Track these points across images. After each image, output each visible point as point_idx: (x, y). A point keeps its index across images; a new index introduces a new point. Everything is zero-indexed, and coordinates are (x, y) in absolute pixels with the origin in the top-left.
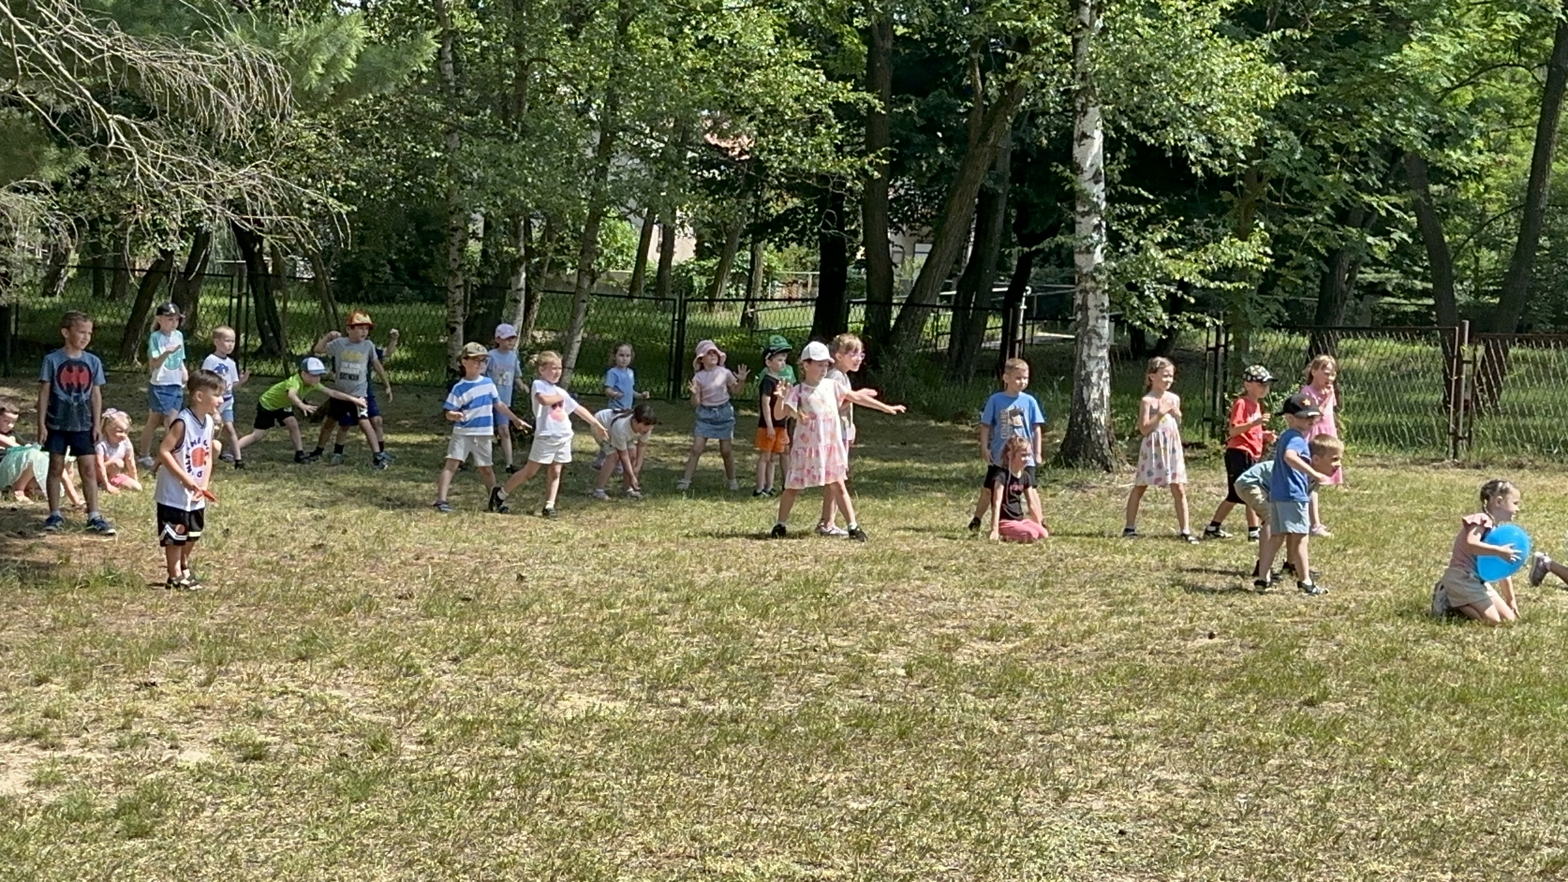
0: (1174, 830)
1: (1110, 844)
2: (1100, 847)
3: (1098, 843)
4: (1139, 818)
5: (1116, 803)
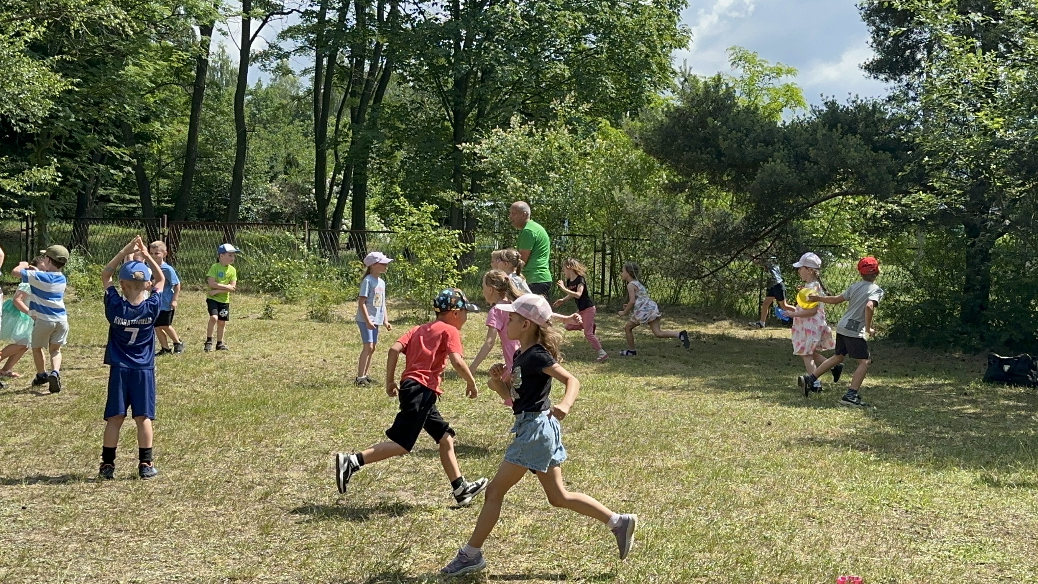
0: (55, 503)
1: (18, 516)
2: (12, 518)
3: (10, 516)
4: (33, 498)
5: (16, 491)
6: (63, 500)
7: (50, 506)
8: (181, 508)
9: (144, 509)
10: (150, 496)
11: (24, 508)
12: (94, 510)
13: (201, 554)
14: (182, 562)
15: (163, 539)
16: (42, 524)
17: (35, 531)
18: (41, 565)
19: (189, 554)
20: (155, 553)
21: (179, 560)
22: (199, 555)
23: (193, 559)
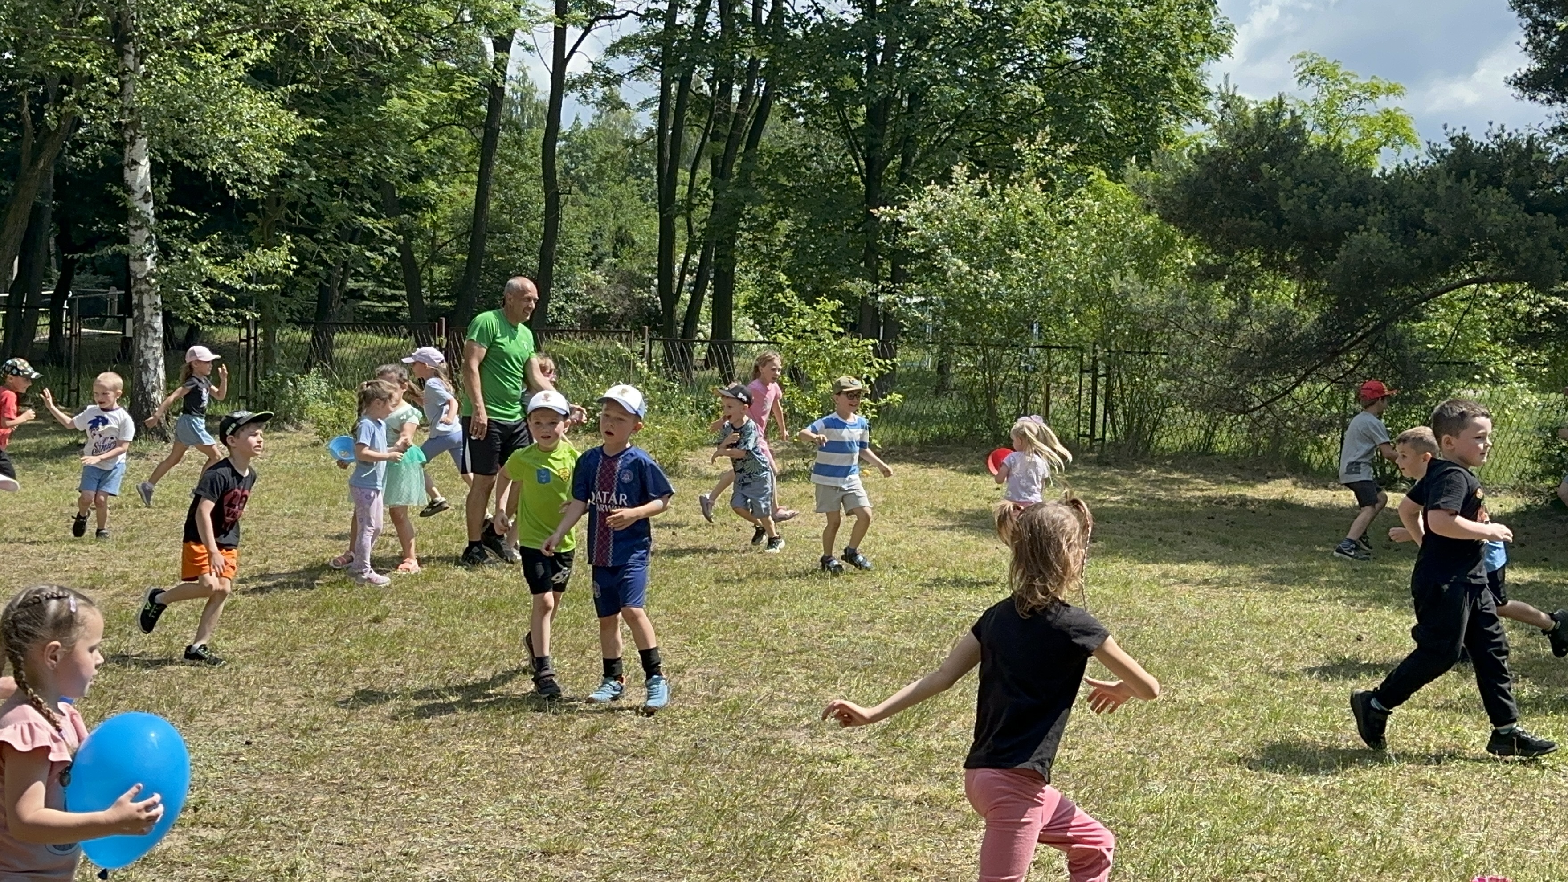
1: (240, 754)
2: (232, 758)
4: (260, 729)
6: (304, 732)
7: (285, 741)
8: (472, 748)
9: (418, 748)
10: (426, 728)
11: (248, 743)
12: (348, 748)
13: (501, 815)
14: (474, 827)
15: (446, 792)
16: (274, 767)
17: (264, 777)
18: (272, 826)
19: (483, 816)
20: (436, 812)
21: (469, 823)
22: (498, 817)
23: (490, 822)
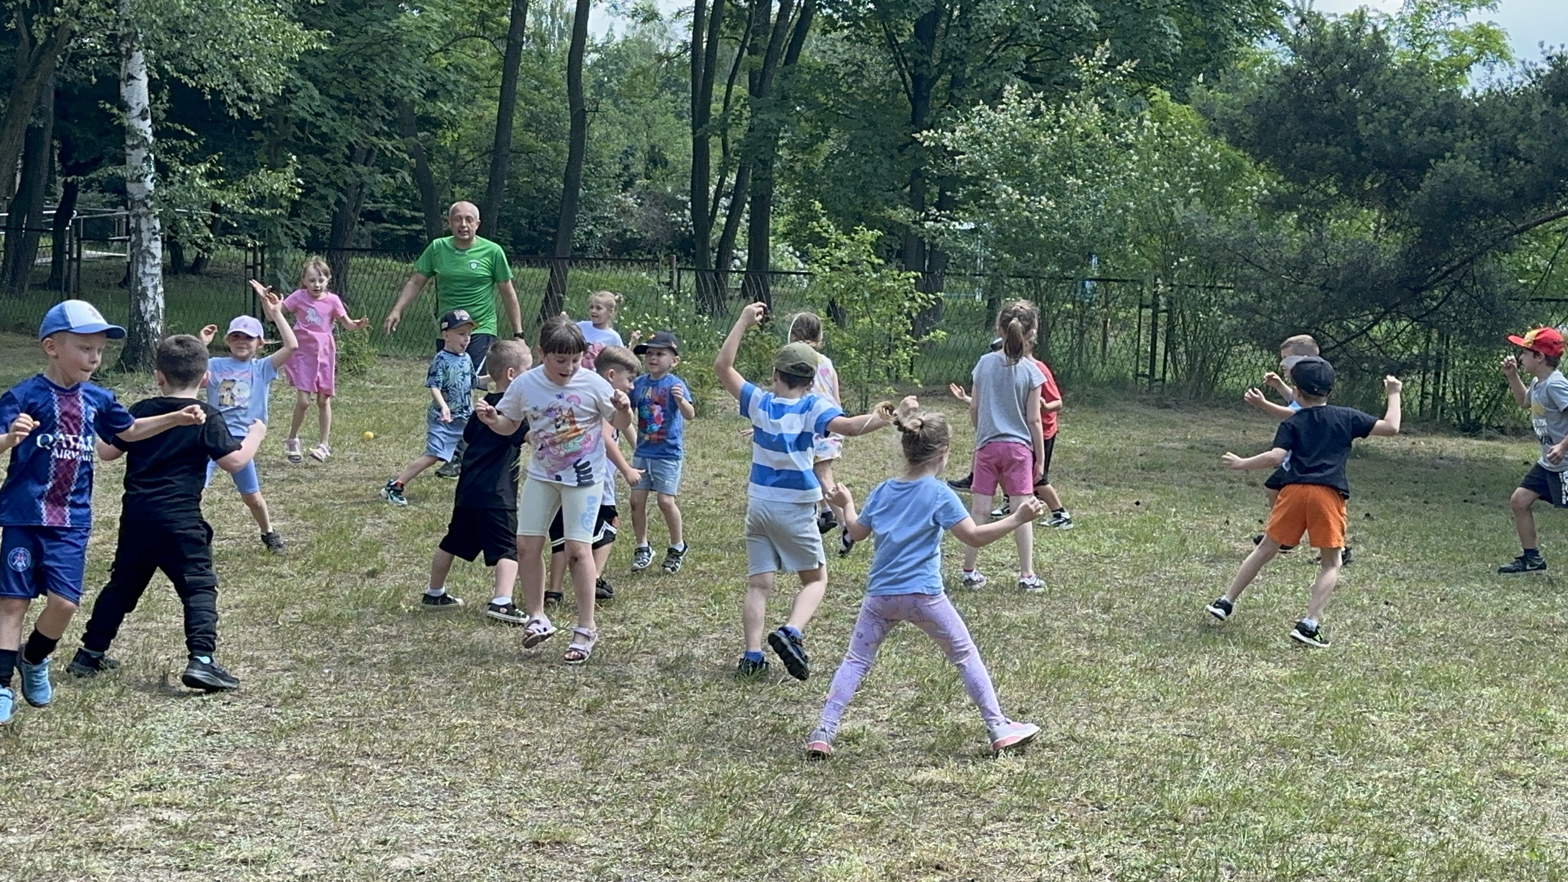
13: (490, 799)
14: (460, 812)
19: (470, 799)
20: (419, 794)
21: (455, 807)
23: (476, 807)
